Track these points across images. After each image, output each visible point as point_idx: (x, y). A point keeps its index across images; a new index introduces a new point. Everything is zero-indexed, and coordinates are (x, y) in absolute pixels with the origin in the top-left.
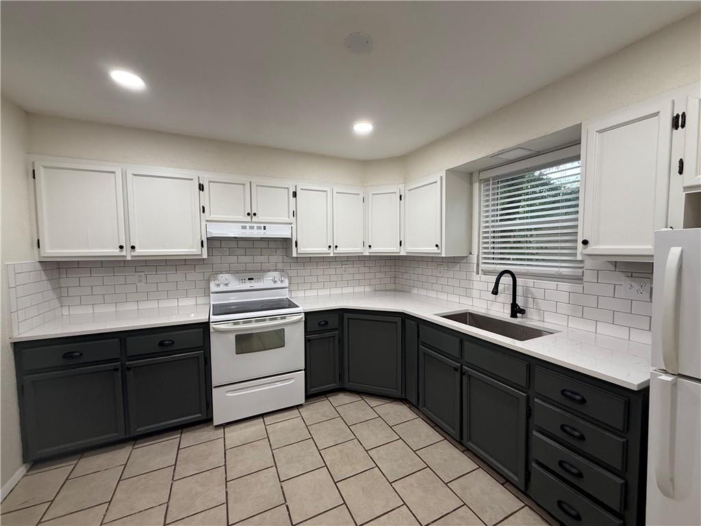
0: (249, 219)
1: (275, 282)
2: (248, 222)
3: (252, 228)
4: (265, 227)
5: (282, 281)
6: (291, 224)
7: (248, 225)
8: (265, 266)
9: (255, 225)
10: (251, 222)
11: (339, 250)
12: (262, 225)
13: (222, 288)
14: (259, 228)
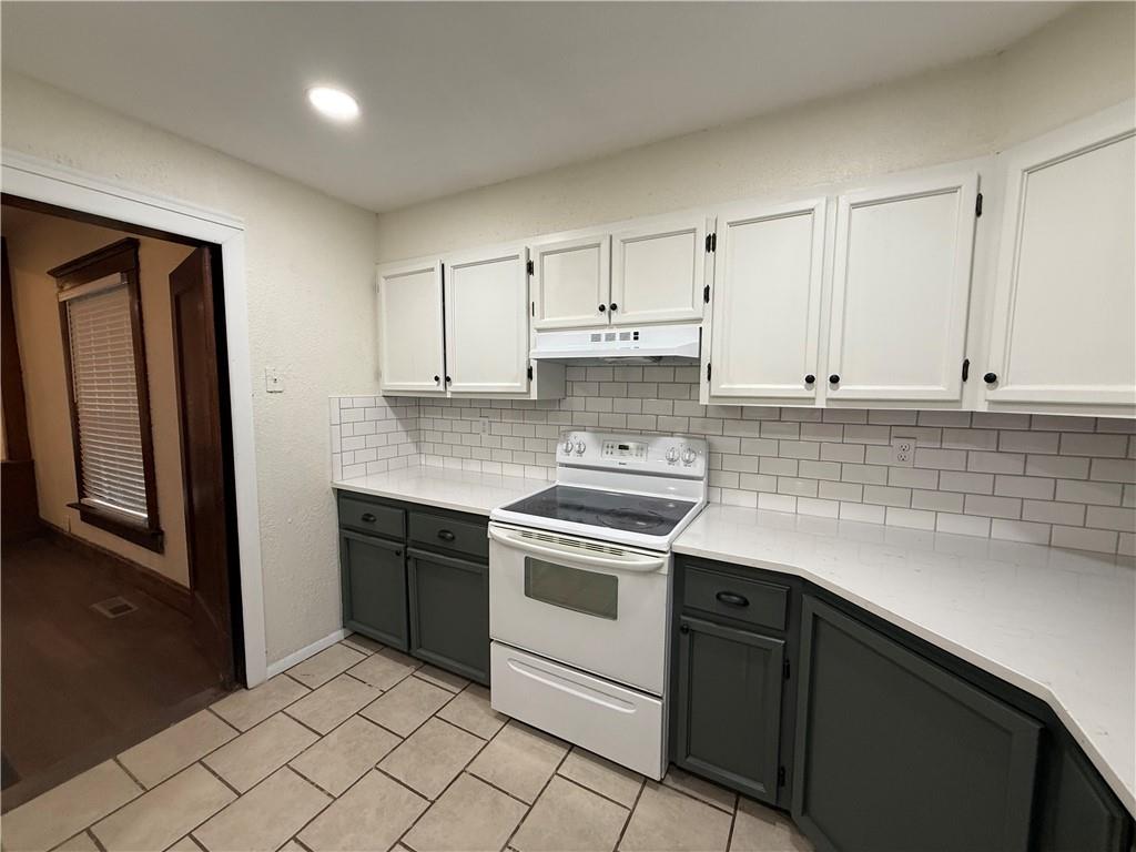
0: (604, 318)
1: (672, 461)
2: (603, 326)
3: (610, 337)
4: (636, 333)
5: (688, 462)
6: (700, 320)
7: (603, 332)
8: (665, 423)
9: (617, 332)
10: (610, 326)
11: (846, 390)
12: (632, 331)
13: (573, 459)
14: (624, 337)
